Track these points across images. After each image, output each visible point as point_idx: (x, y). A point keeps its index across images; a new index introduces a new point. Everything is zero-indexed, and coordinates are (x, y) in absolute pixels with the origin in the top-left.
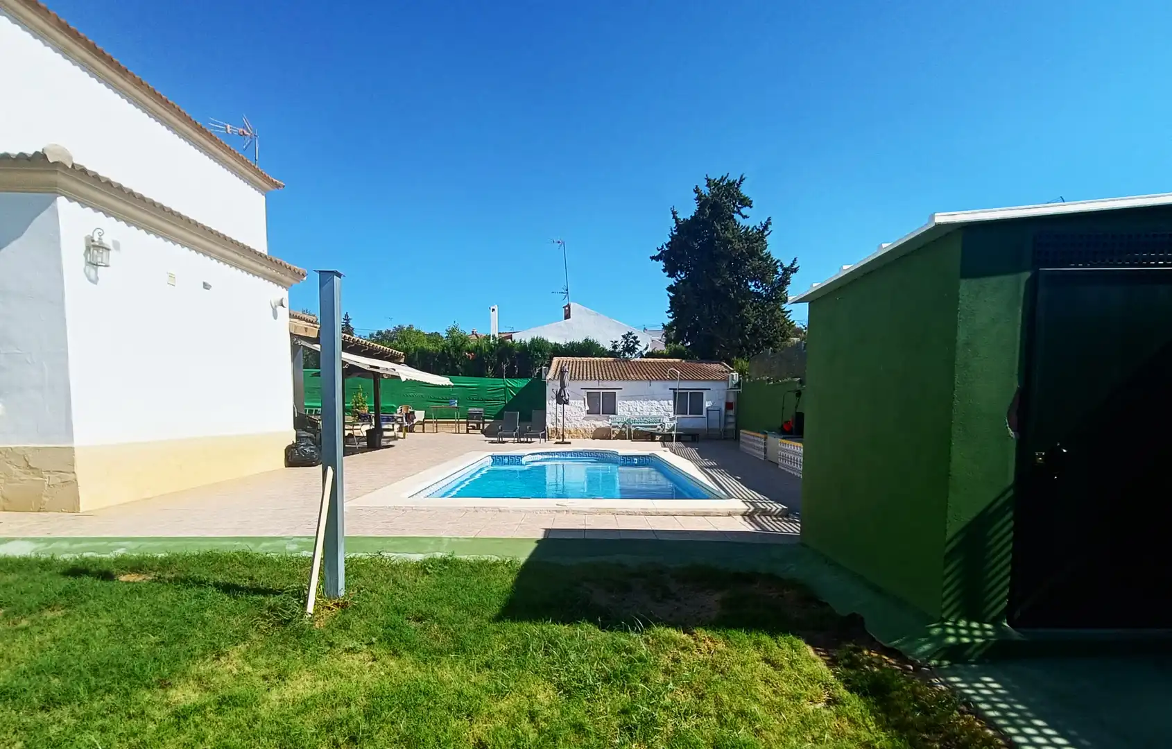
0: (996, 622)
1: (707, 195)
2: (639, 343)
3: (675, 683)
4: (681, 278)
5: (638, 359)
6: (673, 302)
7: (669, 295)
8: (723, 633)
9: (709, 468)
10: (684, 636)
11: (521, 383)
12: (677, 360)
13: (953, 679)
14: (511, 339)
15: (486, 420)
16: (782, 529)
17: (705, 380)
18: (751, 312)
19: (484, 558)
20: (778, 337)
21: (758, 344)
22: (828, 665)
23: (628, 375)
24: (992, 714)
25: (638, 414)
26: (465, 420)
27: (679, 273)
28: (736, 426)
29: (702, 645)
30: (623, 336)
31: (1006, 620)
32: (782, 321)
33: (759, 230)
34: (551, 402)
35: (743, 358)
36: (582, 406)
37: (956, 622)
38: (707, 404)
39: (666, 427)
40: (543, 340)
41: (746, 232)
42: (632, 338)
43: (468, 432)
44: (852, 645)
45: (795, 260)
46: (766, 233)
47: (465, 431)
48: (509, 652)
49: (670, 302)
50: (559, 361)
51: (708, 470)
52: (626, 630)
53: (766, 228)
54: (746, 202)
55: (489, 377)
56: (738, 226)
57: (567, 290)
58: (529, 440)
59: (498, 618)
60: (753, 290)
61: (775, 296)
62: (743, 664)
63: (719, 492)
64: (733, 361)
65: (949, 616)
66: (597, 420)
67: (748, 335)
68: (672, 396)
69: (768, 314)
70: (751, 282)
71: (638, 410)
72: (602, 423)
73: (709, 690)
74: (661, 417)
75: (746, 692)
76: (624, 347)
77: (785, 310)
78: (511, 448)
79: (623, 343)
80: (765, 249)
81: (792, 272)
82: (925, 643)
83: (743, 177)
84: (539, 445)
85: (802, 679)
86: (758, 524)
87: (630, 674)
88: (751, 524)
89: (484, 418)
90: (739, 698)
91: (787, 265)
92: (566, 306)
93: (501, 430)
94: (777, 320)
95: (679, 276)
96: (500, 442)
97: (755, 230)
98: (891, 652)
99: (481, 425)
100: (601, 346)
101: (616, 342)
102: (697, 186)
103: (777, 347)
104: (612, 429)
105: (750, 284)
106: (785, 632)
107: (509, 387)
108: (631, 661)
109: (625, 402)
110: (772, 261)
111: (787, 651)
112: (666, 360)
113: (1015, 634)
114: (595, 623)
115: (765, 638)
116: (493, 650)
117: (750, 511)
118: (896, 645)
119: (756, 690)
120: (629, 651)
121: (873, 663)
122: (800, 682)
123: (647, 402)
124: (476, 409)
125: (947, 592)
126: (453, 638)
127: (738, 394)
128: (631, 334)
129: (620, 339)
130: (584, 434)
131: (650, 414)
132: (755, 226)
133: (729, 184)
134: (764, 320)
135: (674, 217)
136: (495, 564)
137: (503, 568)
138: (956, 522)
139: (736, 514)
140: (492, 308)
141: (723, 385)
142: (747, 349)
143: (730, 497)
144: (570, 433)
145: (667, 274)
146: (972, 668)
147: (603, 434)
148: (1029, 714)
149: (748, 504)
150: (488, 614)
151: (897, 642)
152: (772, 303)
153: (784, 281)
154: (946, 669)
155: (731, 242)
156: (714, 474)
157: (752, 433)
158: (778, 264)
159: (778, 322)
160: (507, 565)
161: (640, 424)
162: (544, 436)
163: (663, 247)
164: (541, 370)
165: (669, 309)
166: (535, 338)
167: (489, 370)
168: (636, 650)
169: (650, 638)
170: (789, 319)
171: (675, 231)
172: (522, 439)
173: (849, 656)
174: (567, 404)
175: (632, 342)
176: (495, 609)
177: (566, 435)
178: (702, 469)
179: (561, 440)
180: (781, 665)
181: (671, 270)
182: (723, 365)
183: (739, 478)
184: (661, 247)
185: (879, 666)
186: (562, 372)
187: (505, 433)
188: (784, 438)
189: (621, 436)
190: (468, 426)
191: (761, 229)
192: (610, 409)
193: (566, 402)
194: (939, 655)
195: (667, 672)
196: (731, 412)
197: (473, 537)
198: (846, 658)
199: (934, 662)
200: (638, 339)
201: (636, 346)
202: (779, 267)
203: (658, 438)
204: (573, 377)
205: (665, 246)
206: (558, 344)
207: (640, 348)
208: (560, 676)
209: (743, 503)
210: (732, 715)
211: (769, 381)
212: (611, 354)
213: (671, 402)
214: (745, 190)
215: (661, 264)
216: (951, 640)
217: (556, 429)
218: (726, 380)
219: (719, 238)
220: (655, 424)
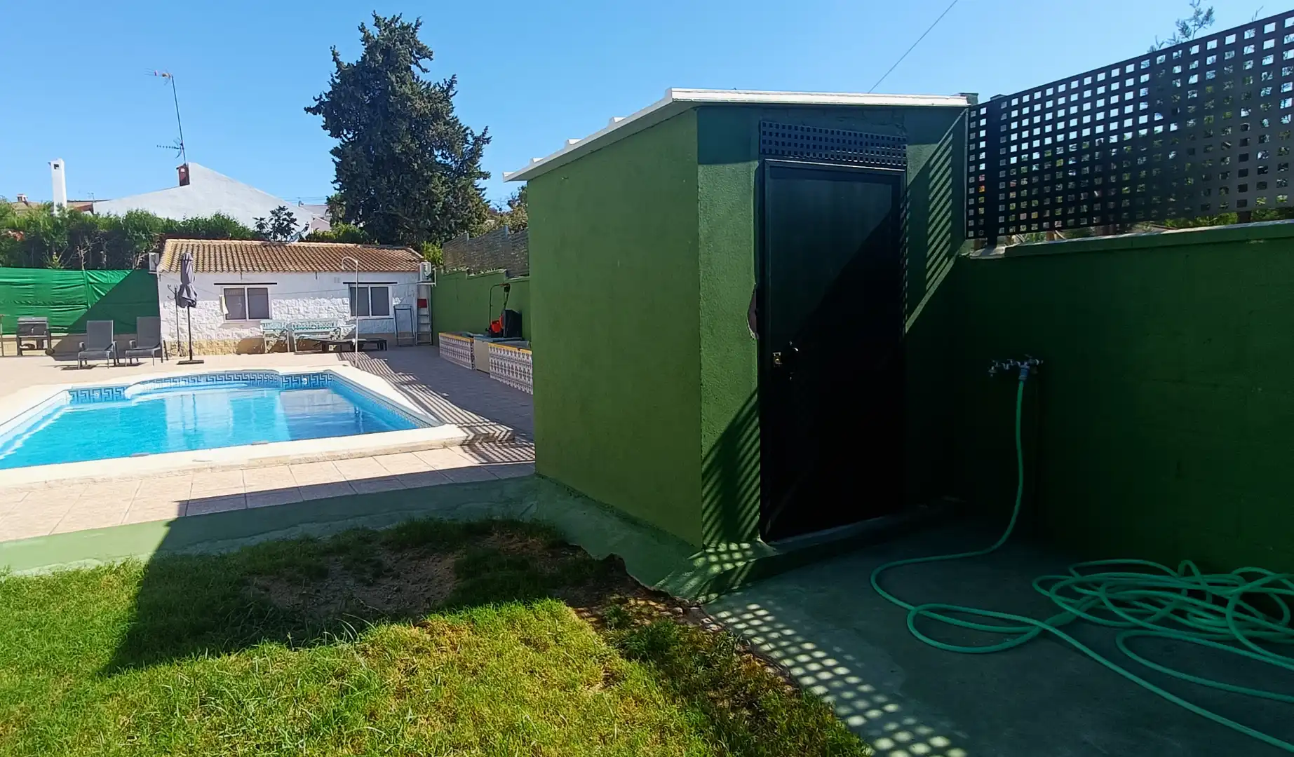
0: (750, 539)
1: (376, 37)
2: (296, 222)
3: (416, 709)
4: (349, 139)
5: (296, 243)
6: (340, 169)
7: (333, 161)
8: (466, 615)
9: (406, 384)
10: (415, 631)
11: (113, 278)
12: (352, 245)
13: (723, 615)
14: (92, 211)
15: (53, 335)
16: (511, 457)
17: (389, 271)
18: (440, 188)
19: (72, 566)
20: (473, 218)
21: (450, 226)
22: (596, 630)
23: (284, 265)
24: (766, 648)
25: (302, 318)
26: (15, 336)
27: (345, 132)
28: (432, 327)
29: (442, 640)
30: (273, 212)
31: (759, 536)
32: (476, 200)
33: (443, 88)
34: (166, 304)
35: (435, 243)
36: (217, 308)
37: (716, 548)
38: (394, 302)
39: (342, 333)
40: (148, 215)
41: (428, 88)
42: (286, 214)
43: (20, 353)
44: (617, 596)
45: (486, 129)
46: (451, 93)
47: (16, 353)
48: (138, 727)
49: (336, 170)
50: (177, 245)
51: (405, 387)
52: (330, 640)
53: (450, 86)
54: (424, 53)
55: (54, 269)
56: (418, 80)
57: (182, 144)
58: (134, 361)
59: (110, 670)
60: (441, 161)
61: (466, 170)
62: (500, 655)
63: (427, 417)
64: (423, 247)
65: (709, 543)
66: (242, 327)
67: (439, 215)
68: (347, 292)
69: (459, 190)
70: (438, 150)
71: (302, 311)
72: (250, 330)
73: (464, 705)
74: (334, 319)
75: (509, 697)
76: (274, 227)
77: (478, 187)
78: (103, 375)
79: (273, 222)
80: (452, 111)
81: (484, 143)
82: (689, 579)
83: (420, 21)
84: (150, 369)
85: (572, 656)
86: (481, 455)
87: (348, 714)
88: (473, 457)
89: (51, 331)
90: (503, 706)
91: (478, 134)
92: (182, 167)
93: (84, 348)
94: (471, 199)
95: (345, 136)
96: (82, 367)
97: (437, 88)
98: (658, 595)
99: (45, 342)
100: (240, 225)
101: (262, 219)
102: (362, 24)
103: (472, 231)
104: (266, 339)
105: (436, 153)
106: (542, 596)
107: (93, 283)
108: (345, 690)
109: (283, 301)
110: (460, 127)
111: (548, 621)
112: (335, 245)
113: (770, 550)
114: (283, 640)
115: (519, 610)
116: (105, 733)
117: (470, 438)
118: (662, 586)
119: (522, 688)
120: (340, 675)
121: (643, 614)
122: (570, 661)
123: (313, 301)
124: (34, 319)
125: (707, 515)
126: (22, 727)
127: (432, 289)
128: (283, 209)
129: (267, 216)
130: (223, 348)
131: (318, 317)
132: (438, 83)
133: (403, 28)
134: (456, 198)
135: (335, 59)
136: (95, 574)
137: (111, 578)
138: (710, 437)
139: (452, 444)
140: (53, 163)
141: (412, 278)
142: (439, 233)
143: (442, 422)
144: (201, 347)
145: (329, 132)
146: (737, 596)
147: (255, 347)
148: (799, 639)
149: (465, 429)
150: (89, 668)
151: (662, 582)
152: (463, 177)
153: (476, 153)
154: (714, 603)
155: (410, 100)
156: (413, 392)
157: (455, 337)
158: (468, 132)
159: (472, 201)
160: (117, 572)
161: (305, 331)
162: (158, 354)
163: (321, 96)
164: (147, 258)
165: (335, 179)
166: (134, 211)
167: (55, 257)
168: (350, 671)
169: (368, 646)
170: (484, 198)
171: (337, 78)
172: (122, 361)
173: (617, 613)
174: (194, 306)
175: (284, 220)
176: (104, 656)
177: (195, 351)
178: (399, 386)
179: (187, 358)
180: (545, 643)
181: (334, 128)
182: (411, 252)
183: (445, 395)
184: (318, 97)
185: (650, 616)
186: (183, 262)
187: (92, 353)
188: (494, 342)
189: (280, 348)
190: (19, 344)
191: (445, 87)
192: (261, 312)
193: (192, 304)
194: (706, 590)
195: (401, 693)
196: (425, 311)
197: (47, 534)
198: (615, 615)
199: (702, 599)
200: (293, 217)
201: (292, 226)
202: (469, 136)
203: (332, 348)
204: (200, 267)
205: (324, 96)
206: (172, 221)
207: (297, 229)
208: (234, 746)
209: (459, 429)
210: (499, 735)
211: (469, 272)
212: (255, 236)
213: (347, 301)
214: (422, 37)
215: (320, 119)
216: (716, 569)
217: (179, 342)
218: (416, 271)
219: (394, 93)
220: (328, 330)
